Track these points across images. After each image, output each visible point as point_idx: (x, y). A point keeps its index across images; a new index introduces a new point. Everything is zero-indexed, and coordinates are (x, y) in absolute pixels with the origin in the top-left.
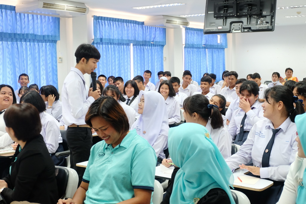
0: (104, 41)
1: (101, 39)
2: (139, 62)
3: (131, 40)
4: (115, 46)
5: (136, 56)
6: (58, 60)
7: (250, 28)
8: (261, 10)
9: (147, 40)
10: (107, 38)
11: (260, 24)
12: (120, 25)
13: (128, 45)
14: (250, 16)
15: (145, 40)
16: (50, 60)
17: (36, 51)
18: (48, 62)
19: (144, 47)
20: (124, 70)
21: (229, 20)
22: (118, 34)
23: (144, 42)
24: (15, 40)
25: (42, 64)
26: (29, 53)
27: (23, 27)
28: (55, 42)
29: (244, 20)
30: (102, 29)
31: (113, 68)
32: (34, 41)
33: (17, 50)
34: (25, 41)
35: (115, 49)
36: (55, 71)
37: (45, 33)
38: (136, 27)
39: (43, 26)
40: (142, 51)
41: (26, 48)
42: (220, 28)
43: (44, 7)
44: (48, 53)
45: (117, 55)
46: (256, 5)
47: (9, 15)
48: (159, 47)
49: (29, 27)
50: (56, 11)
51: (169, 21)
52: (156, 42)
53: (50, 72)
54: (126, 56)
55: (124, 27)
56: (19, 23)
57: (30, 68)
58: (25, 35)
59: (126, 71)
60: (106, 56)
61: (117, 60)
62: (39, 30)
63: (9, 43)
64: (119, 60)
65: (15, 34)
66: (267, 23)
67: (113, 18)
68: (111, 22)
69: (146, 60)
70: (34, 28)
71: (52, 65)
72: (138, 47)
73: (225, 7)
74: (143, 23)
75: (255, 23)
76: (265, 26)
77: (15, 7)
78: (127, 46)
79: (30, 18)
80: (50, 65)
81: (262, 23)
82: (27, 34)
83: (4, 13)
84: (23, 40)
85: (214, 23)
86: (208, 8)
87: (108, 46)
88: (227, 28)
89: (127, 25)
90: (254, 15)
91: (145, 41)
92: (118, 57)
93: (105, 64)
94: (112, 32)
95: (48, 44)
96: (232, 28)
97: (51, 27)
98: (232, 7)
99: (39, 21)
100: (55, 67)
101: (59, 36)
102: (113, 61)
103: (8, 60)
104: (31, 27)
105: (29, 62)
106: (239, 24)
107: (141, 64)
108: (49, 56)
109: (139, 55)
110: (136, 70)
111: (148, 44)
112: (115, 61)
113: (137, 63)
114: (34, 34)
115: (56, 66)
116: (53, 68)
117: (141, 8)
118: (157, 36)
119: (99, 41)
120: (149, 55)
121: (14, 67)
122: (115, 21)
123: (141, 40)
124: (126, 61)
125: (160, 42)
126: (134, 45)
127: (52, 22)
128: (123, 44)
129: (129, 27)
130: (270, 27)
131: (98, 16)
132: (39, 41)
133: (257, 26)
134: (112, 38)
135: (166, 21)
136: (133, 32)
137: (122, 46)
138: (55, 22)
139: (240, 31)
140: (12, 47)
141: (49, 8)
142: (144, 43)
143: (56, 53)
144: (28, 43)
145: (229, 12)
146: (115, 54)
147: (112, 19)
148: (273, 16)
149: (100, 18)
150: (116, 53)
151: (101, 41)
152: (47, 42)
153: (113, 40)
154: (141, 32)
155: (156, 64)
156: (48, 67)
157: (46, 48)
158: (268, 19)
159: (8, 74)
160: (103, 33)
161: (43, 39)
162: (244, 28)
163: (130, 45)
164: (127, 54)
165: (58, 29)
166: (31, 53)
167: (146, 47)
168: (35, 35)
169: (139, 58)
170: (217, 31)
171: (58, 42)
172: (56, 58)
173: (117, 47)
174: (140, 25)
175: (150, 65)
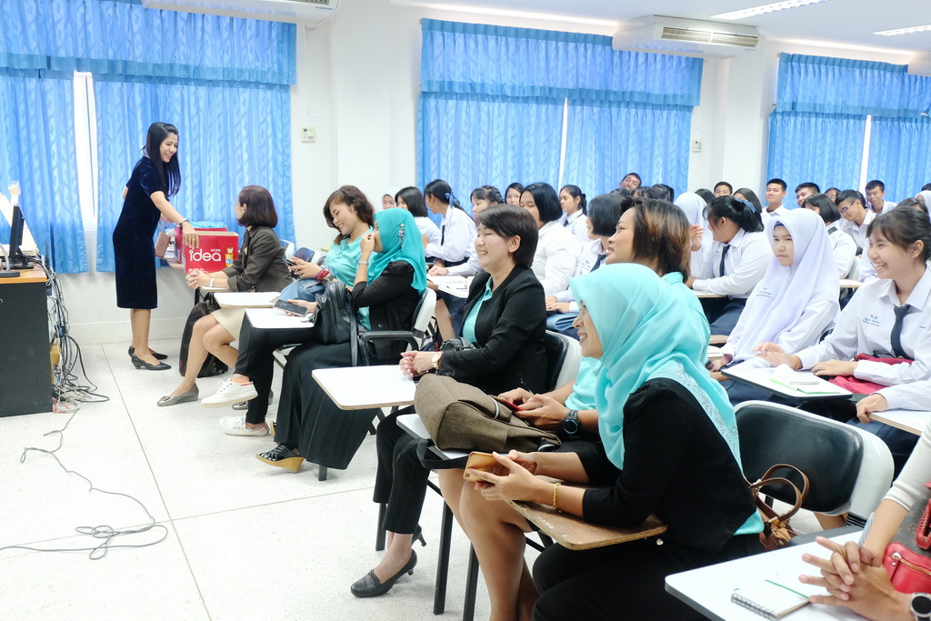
0: (799, 109)
1: (794, 105)
2: (885, 158)
3: (868, 108)
4: (827, 120)
5: (877, 144)
6: (692, 146)
9: (910, 108)
10: (808, 101)
12: (844, 73)
13: (861, 117)
15: (905, 107)
16: (675, 145)
17: (648, 127)
18: (671, 149)
19: (902, 124)
20: (844, 173)
22: (837, 92)
23: (902, 112)
24: (607, 105)
25: (657, 152)
26: (632, 129)
27: (626, 77)
28: (690, 108)
30: (799, 83)
31: (817, 168)
32: (645, 105)
33: (609, 123)
34: (628, 105)
35: (826, 126)
36: (682, 169)
37: (670, 92)
38: (885, 77)
39: (667, 76)
40: (895, 132)
41: (628, 121)
43: (664, 36)
44: (672, 130)
45: (829, 139)
47: (600, 55)
49: (636, 79)
50: (696, 45)
53: (671, 170)
54: (851, 144)
55: (854, 77)
56: (617, 71)
57: (633, 160)
58: (628, 95)
59: (849, 176)
60: (803, 141)
61: (827, 150)
62: (657, 84)
63: (595, 109)
64: (833, 152)
65: (607, 92)
67: (828, 58)
68: (823, 67)
69: (903, 153)
70: (646, 80)
71: (679, 155)
72: (884, 123)
74: (905, 68)
77: (611, 38)
78: (857, 121)
79: (641, 60)
80: (674, 156)
82: (632, 93)
83: (589, 52)
84: (622, 104)
87: (809, 121)
89: (861, 73)
91: (906, 111)
92: (830, 144)
93: (797, 159)
94: (823, 88)
95: (674, 113)
97: (683, 78)
99: (659, 65)
100: (683, 161)
101: (698, 96)
102: (818, 152)
103: (591, 142)
104: (640, 79)
105: (631, 148)
107: (888, 163)
108: (673, 138)
109: (886, 142)
111: (912, 116)
112: (823, 153)
113: (879, 159)
114: (644, 92)
115: (687, 159)
116: (679, 162)
117: (893, 33)
119: (788, 108)
120: (913, 143)
121: (602, 156)
122: (833, 64)
124: (849, 154)
126: (874, 119)
127: (687, 66)
128: (848, 116)
129: (866, 77)
131: (791, 53)
132: (654, 107)
134: (819, 101)
136: (876, 89)
137: (845, 122)
138: (692, 68)
140: (600, 117)
141: (676, 38)
142: (904, 116)
143: (689, 133)
144: (633, 111)
146: (824, 137)
147: (824, 61)
149: (795, 59)
150: (829, 134)
151: (793, 109)
152: (672, 110)
153: (822, 106)
154: (896, 89)
156: (669, 160)
157: (668, 119)
159: (588, 169)
160: (801, 91)
161: (665, 104)
163: (865, 119)
164: (855, 139)
165: (696, 83)
166: (637, 131)
167: (908, 124)
168: (648, 95)
169: (884, 148)
171: (695, 108)
172: (688, 141)
173: (831, 123)
174: (896, 75)
175: (912, 165)
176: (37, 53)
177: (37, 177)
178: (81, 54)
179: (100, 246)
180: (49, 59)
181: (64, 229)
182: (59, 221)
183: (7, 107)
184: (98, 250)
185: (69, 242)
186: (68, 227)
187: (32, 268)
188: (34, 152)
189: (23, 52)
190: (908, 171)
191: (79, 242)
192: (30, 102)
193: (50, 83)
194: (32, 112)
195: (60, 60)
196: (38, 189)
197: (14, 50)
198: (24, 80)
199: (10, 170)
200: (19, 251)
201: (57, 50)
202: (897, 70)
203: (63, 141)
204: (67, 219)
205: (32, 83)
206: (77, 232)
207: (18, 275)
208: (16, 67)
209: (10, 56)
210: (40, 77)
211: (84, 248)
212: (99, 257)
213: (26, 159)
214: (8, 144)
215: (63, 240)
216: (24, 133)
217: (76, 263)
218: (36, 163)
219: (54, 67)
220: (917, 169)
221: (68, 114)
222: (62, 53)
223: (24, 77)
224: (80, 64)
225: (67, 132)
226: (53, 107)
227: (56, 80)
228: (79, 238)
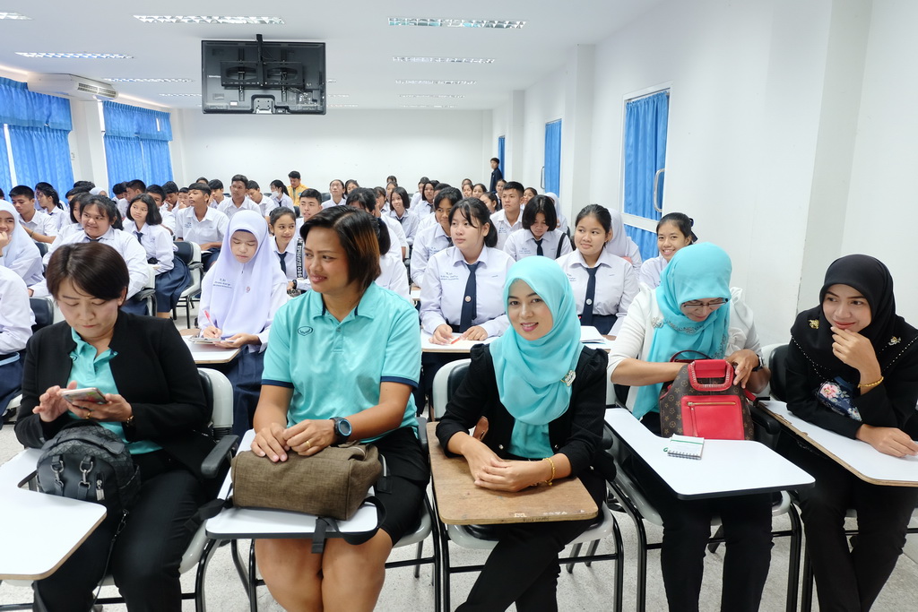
2: (26, 161)
3: (5, 117)
5: (17, 149)
7: (287, 108)
8: (304, 81)
9: (36, 119)
11: (303, 103)
14: (286, 88)
15: (33, 119)
19: (31, 132)
21: (250, 93)
23: (31, 122)
29: (277, 93)
38: (12, 91)
40: (28, 139)
42: (235, 104)
46: (295, 72)
48: (59, 134)
51: (83, 87)
52: (52, 123)
66: (314, 101)
69: (38, 157)
72: (18, 131)
73: (240, 69)
74: (25, 86)
75: (294, 100)
76: (310, 105)
81: (306, 101)
85: (223, 95)
86: (206, 68)
88: (247, 104)
90: (294, 87)
91: (34, 121)
96: (256, 106)
98: (254, 71)
106: (266, 100)
107: (29, 164)
109: (24, 147)
110: (21, 176)
111: (38, 126)
113: (22, 161)
118: (54, 113)
120: (43, 148)
123: (25, 118)
125: (60, 124)
126: (10, 127)
130: (319, 109)
133: (299, 105)
135: (78, 86)
136: (7, 102)
139: (270, 112)
142: (32, 126)
145: (247, 78)
148: (323, 91)
154: (22, 102)
155: (57, 165)
158: (315, 95)
162: (277, 107)
163: (3, 127)
167: (36, 133)
169: (24, 153)
170: (229, 109)
174: (19, 90)
175: (47, 166)
190: (45, 171)
202: (19, 86)
220: (50, 169)
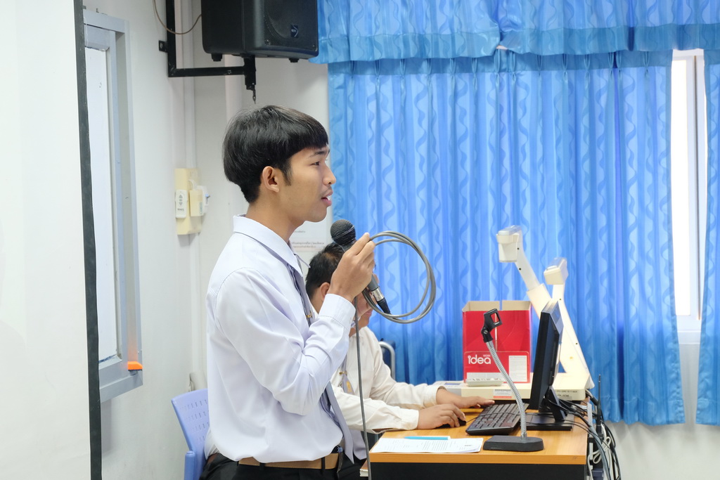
176: (613, 24)
177: (602, 245)
178: (685, 18)
179: (705, 374)
180: (631, 33)
181: (643, 339)
182: (635, 325)
183: (561, 122)
184: (701, 381)
185: (651, 365)
186: (650, 336)
187: (569, 429)
188: (600, 201)
189: (591, 24)
191: (669, 366)
192: (598, 112)
193: (631, 75)
194: (600, 129)
195: (651, 32)
196: (603, 266)
197: (576, 24)
198: (590, 75)
199: (561, 234)
200: (550, 394)
201: (645, 15)
203: (649, 178)
204: (650, 322)
205: (603, 79)
206: (665, 346)
207: (538, 446)
208: (579, 53)
209: (569, 33)
210: (615, 66)
211: (678, 378)
212: (703, 395)
213: (586, 213)
214: (560, 188)
215: (641, 362)
216: (585, 167)
217: (663, 404)
218: (602, 221)
219: (640, 46)
221: (660, 128)
222: (654, 20)
223: (591, 68)
224: (683, 38)
225: (656, 162)
226: (635, 118)
227: (643, 69)
228: (669, 358)
